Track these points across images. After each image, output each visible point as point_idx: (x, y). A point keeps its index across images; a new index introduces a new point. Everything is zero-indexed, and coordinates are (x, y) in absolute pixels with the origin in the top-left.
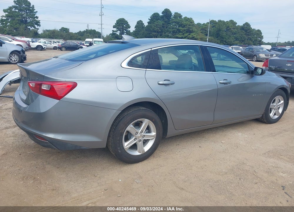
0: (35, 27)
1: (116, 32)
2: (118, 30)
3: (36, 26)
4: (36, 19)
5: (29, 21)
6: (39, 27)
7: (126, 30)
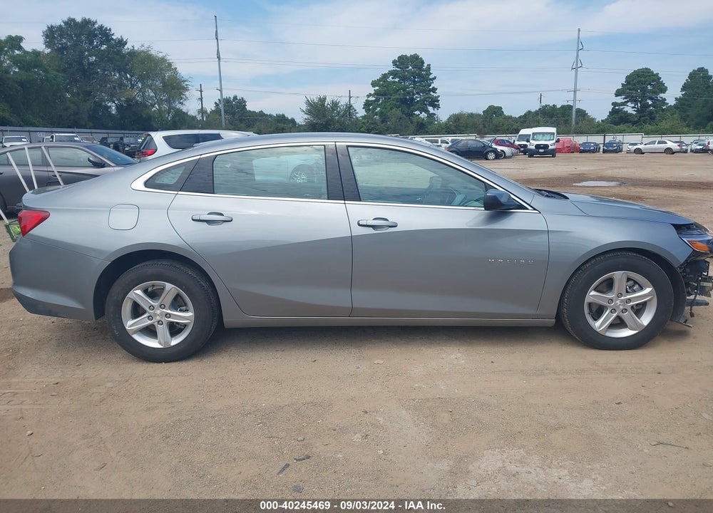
0: (427, 111)
1: (622, 107)
2: (628, 102)
3: (430, 109)
4: (432, 93)
5: (418, 99)
6: (435, 111)
7: (651, 99)
